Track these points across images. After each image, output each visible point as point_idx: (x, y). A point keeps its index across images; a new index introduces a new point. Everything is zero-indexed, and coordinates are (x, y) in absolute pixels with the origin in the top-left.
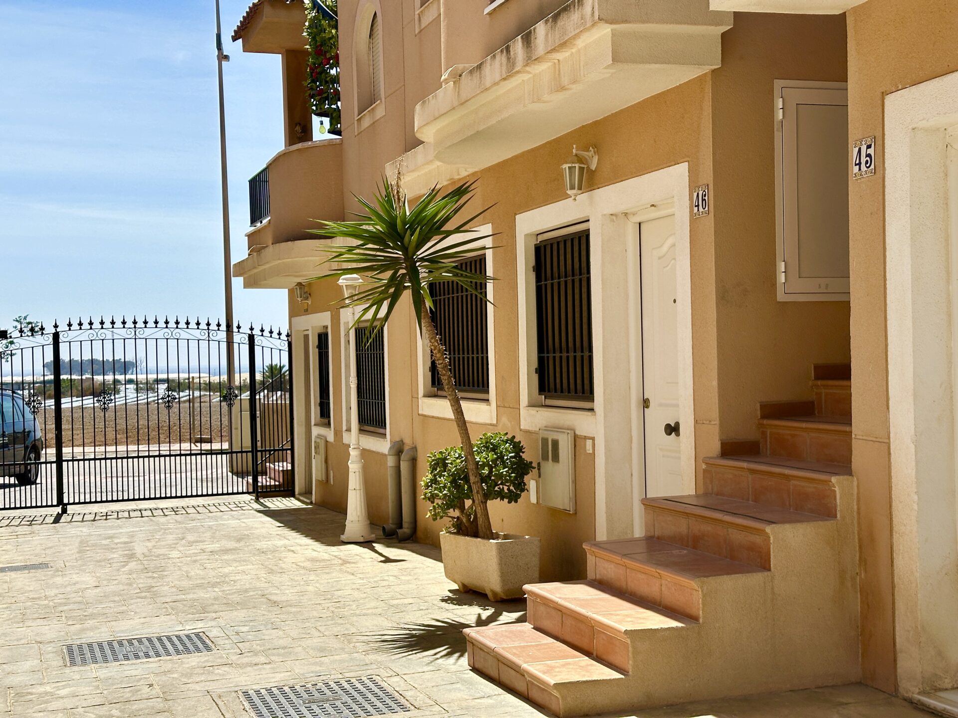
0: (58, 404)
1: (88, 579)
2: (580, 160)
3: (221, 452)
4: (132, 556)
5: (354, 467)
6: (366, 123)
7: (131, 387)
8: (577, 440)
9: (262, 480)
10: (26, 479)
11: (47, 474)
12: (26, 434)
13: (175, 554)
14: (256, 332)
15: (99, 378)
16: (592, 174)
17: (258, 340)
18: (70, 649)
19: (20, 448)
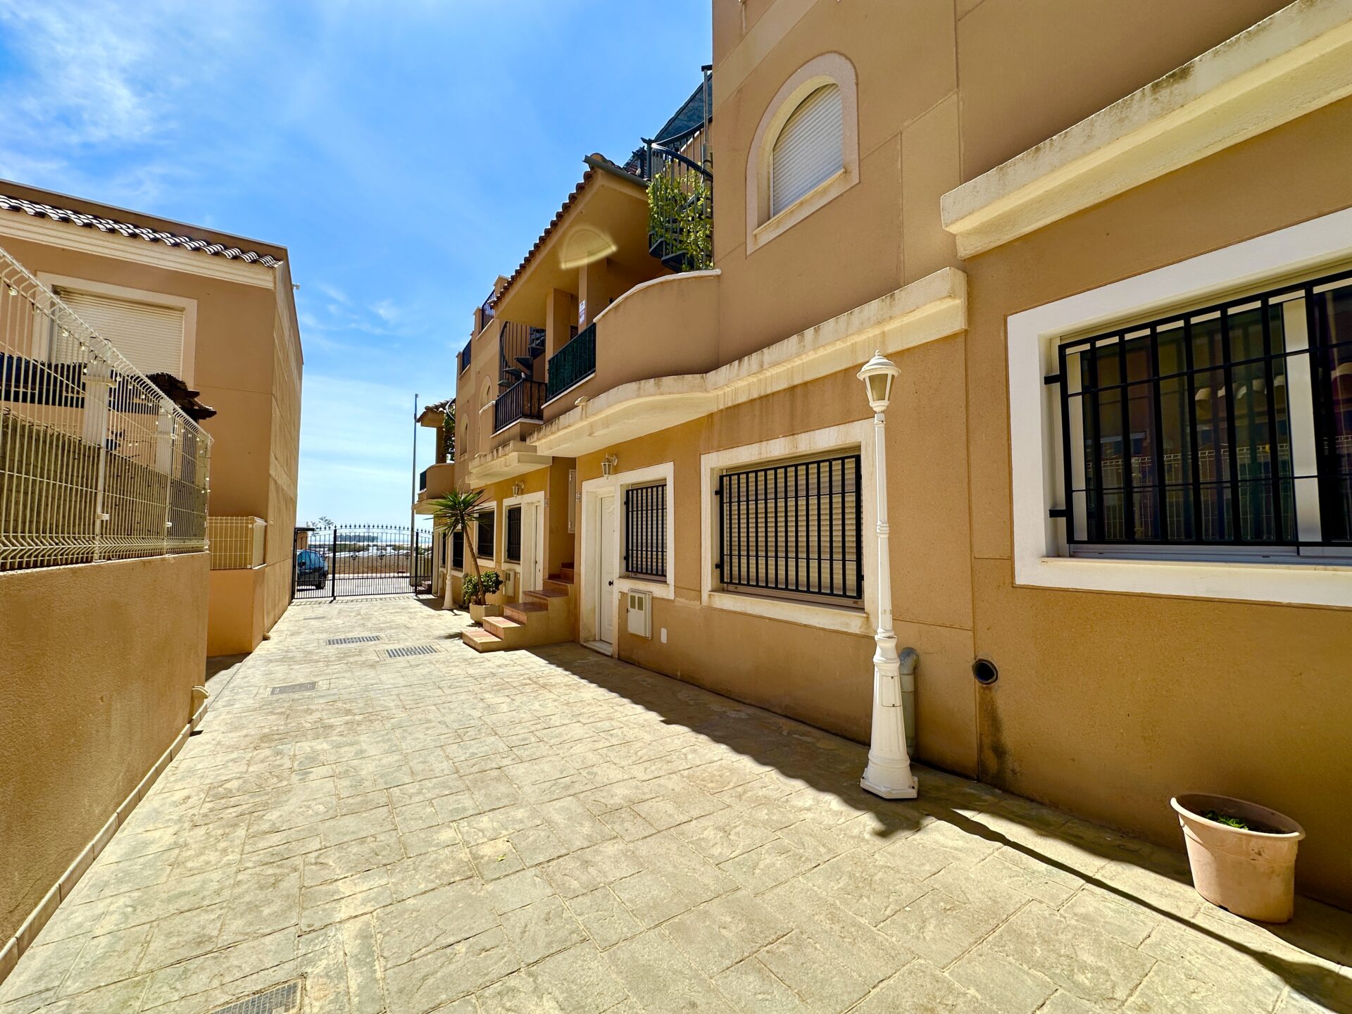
0: (334, 555)
1: (340, 622)
2: (518, 485)
3: (407, 577)
4: (359, 614)
5: (448, 582)
6: (462, 459)
7: (375, 548)
8: (516, 573)
9: (419, 588)
10: (319, 586)
11: (329, 584)
12: (320, 569)
13: (376, 613)
14: (420, 531)
15: (361, 544)
16: (522, 490)
17: (420, 534)
18: (329, 641)
19: (317, 574)
